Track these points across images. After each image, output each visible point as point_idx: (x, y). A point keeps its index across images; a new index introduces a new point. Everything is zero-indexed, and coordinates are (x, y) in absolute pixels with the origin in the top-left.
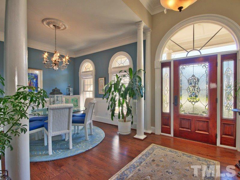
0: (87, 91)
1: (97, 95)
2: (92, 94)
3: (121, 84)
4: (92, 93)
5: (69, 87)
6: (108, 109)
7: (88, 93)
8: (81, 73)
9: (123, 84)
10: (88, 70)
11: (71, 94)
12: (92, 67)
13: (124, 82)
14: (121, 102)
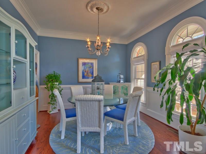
0: (139, 79)
1: (148, 83)
2: (143, 82)
3: (185, 68)
4: (143, 80)
5: (120, 74)
6: (162, 106)
7: (139, 80)
8: (133, 59)
9: (189, 69)
10: (140, 55)
11: (121, 82)
12: (144, 50)
13: (193, 64)
14: (186, 98)
